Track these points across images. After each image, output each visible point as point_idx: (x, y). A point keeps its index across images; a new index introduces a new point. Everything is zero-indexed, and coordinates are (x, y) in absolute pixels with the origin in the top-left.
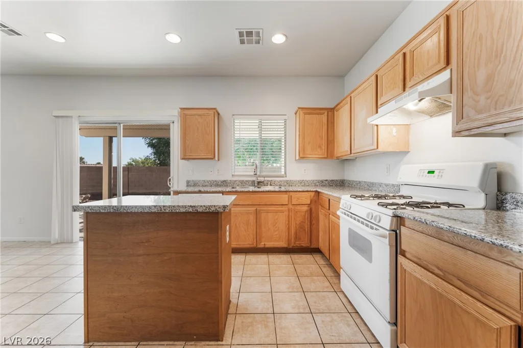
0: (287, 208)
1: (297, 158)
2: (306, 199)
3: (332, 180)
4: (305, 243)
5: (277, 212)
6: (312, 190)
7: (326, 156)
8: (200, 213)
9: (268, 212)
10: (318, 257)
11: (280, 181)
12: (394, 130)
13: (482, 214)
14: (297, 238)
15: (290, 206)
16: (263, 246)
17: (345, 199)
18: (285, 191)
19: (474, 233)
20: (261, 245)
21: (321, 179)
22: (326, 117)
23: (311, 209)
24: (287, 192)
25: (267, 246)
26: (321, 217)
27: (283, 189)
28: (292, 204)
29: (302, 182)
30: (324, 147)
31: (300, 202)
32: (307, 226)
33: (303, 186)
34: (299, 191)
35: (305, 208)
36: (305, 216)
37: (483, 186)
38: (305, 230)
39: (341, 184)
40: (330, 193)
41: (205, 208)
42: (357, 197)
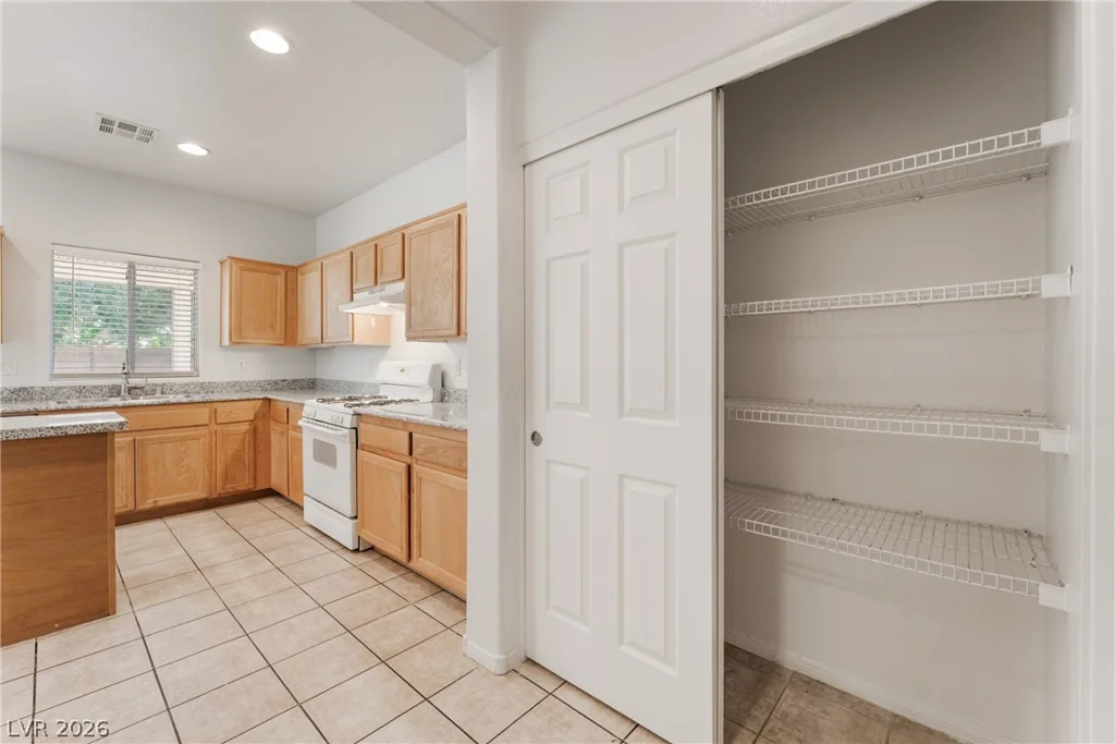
0: (207, 431)
1: (226, 342)
2: (247, 412)
3: (296, 380)
4: (244, 484)
5: (183, 439)
6: (257, 397)
7: (283, 342)
8: (72, 436)
9: (162, 442)
10: (271, 503)
11: (186, 384)
12: (373, 321)
13: (430, 406)
14: (226, 478)
15: (214, 427)
16: (152, 505)
17: (312, 404)
18: (203, 402)
19: (426, 419)
20: (148, 504)
21: (273, 379)
22: (283, 278)
23: (255, 429)
24: (207, 402)
25: (161, 504)
26: (274, 438)
27: (197, 398)
28: (219, 421)
29: (234, 385)
30: (279, 326)
31: (233, 417)
32: (247, 457)
33: (236, 391)
34: (233, 401)
35: (245, 427)
36: (243, 440)
37: (431, 382)
38: (244, 464)
39: (311, 386)
40: (289, 399)
41: (82, 429)
42: (324, 401)
